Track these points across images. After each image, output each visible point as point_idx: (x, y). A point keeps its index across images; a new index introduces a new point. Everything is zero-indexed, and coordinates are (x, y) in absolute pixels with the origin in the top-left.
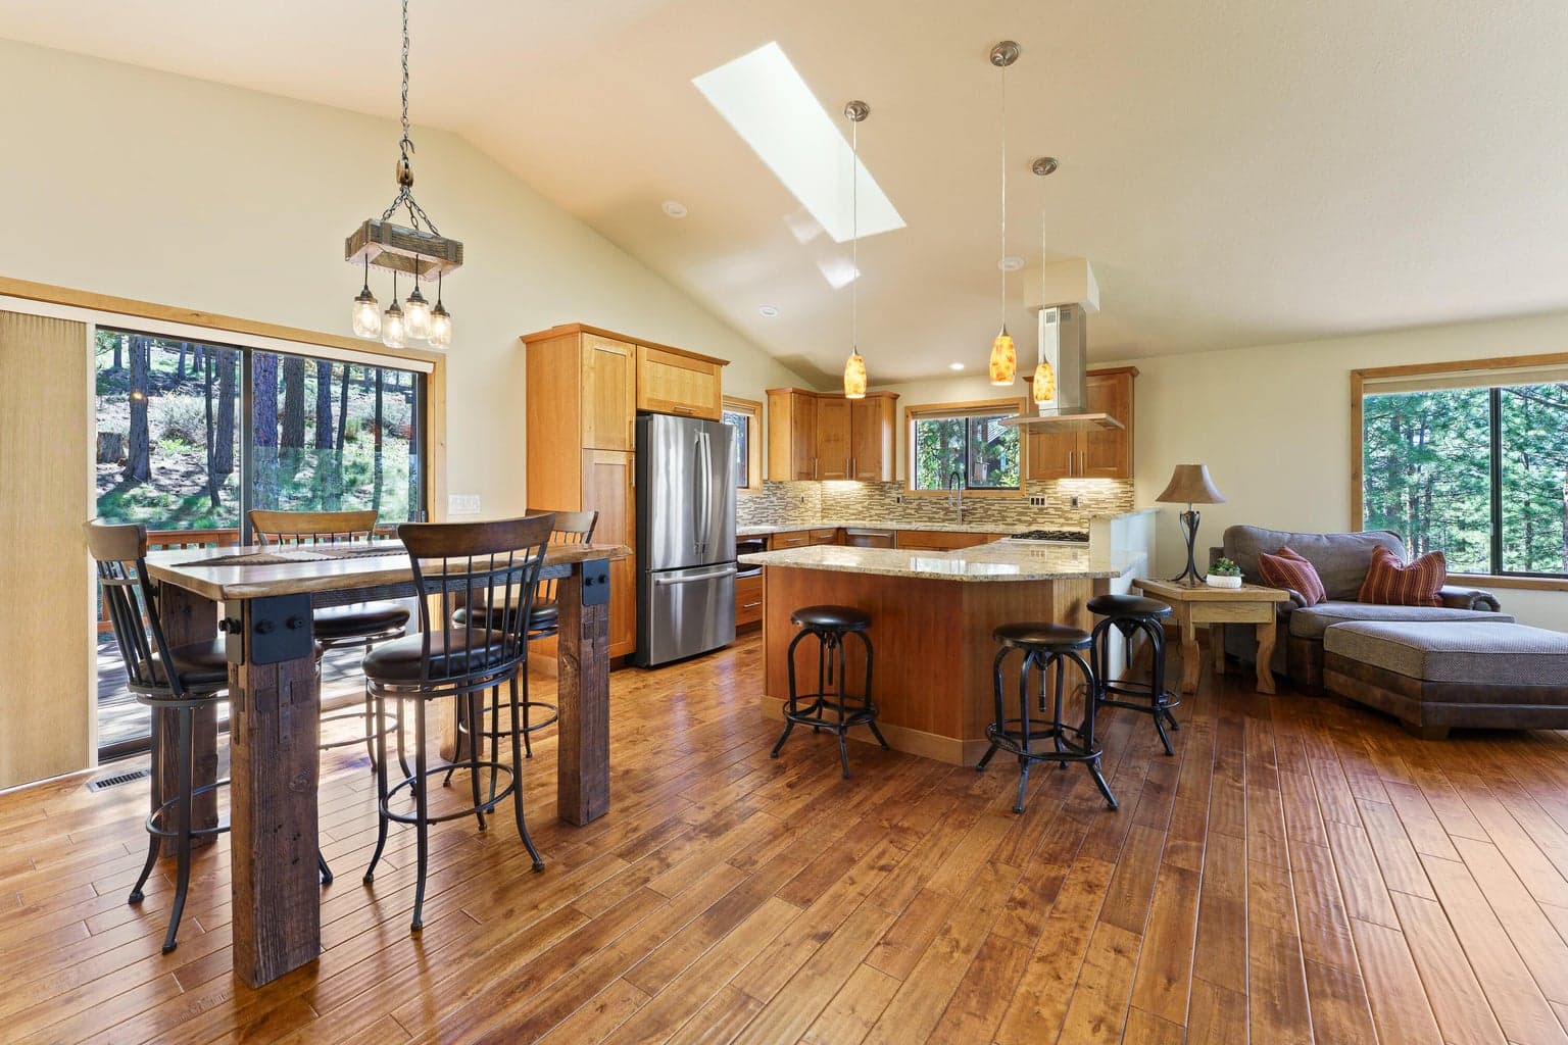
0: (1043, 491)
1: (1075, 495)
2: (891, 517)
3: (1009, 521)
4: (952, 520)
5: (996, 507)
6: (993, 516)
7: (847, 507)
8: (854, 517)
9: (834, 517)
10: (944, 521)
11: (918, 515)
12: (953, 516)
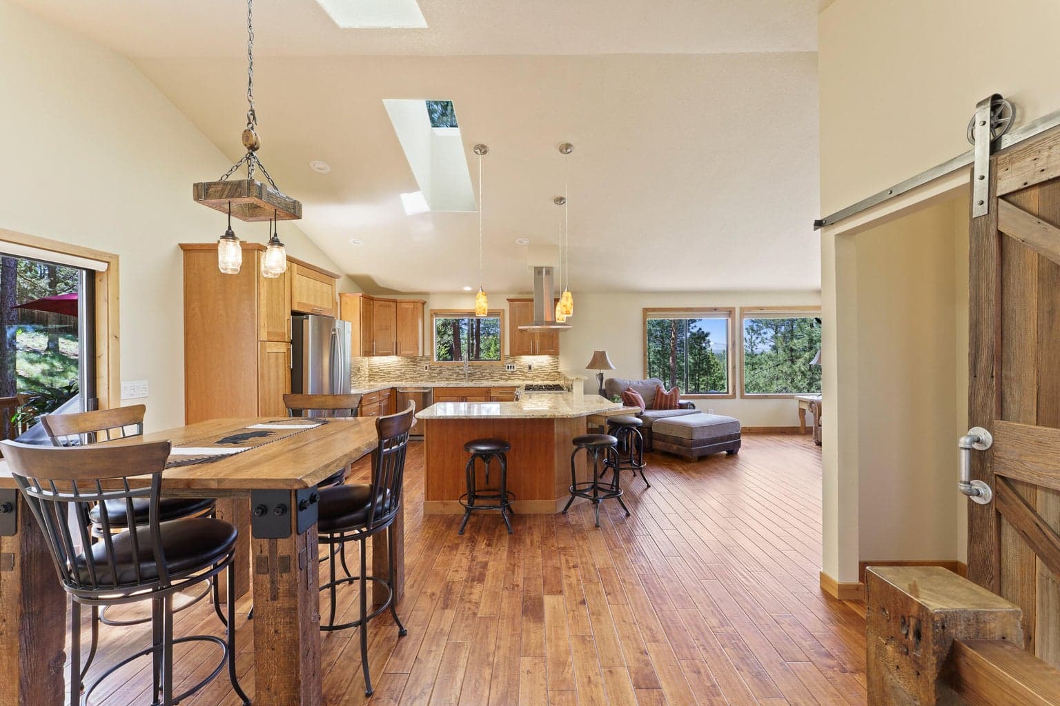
0: (513, 362)
1: (530, 364)
2: (421, 379)
3: (495, 378)
4: (462, 379)
5: (488, 371)
6: (486, 376)
7: (389, 373)
8: (394, 379)
9: (379, 380)
10: (456, 380)
11: (439, 377)
12: (463, 377)
